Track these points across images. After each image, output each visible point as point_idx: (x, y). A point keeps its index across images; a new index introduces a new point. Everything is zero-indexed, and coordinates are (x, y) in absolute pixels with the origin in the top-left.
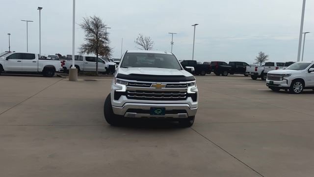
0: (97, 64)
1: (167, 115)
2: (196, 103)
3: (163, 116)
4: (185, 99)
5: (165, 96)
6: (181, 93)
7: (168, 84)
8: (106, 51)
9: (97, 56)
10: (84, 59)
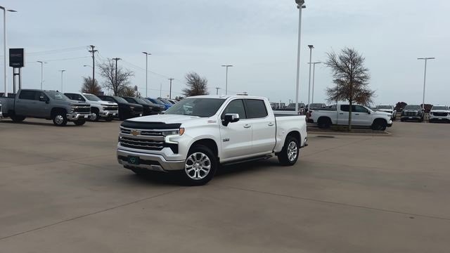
0: (350, 114)
1: (142, 166)
2: (178, 155)
3: (138, 166)
4: (161, 149)
5: (142, 144)
6: (157, 142)
7: (143, 132)
8: (365, 96)
9: (351, 103)
10: (339, 108)
